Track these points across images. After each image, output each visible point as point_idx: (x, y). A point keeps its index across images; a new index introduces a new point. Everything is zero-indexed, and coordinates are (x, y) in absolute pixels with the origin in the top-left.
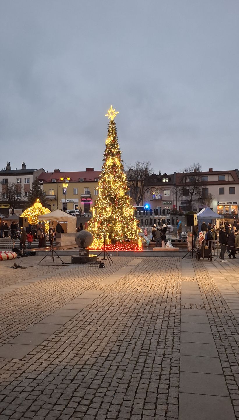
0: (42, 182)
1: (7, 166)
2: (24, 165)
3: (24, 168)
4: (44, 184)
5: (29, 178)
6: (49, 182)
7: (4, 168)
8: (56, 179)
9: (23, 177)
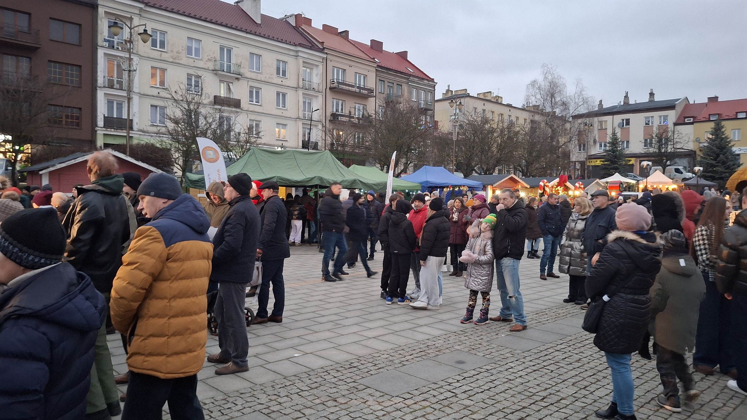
0: (691, 120)
1: (624, 99)
2: (652, 94)
3: (652, 99)
4: (695, 124)
5: (667, 116)
6: (704, 119)
7: (620, 102)
8: (718, 114)
9: (656, 114)
